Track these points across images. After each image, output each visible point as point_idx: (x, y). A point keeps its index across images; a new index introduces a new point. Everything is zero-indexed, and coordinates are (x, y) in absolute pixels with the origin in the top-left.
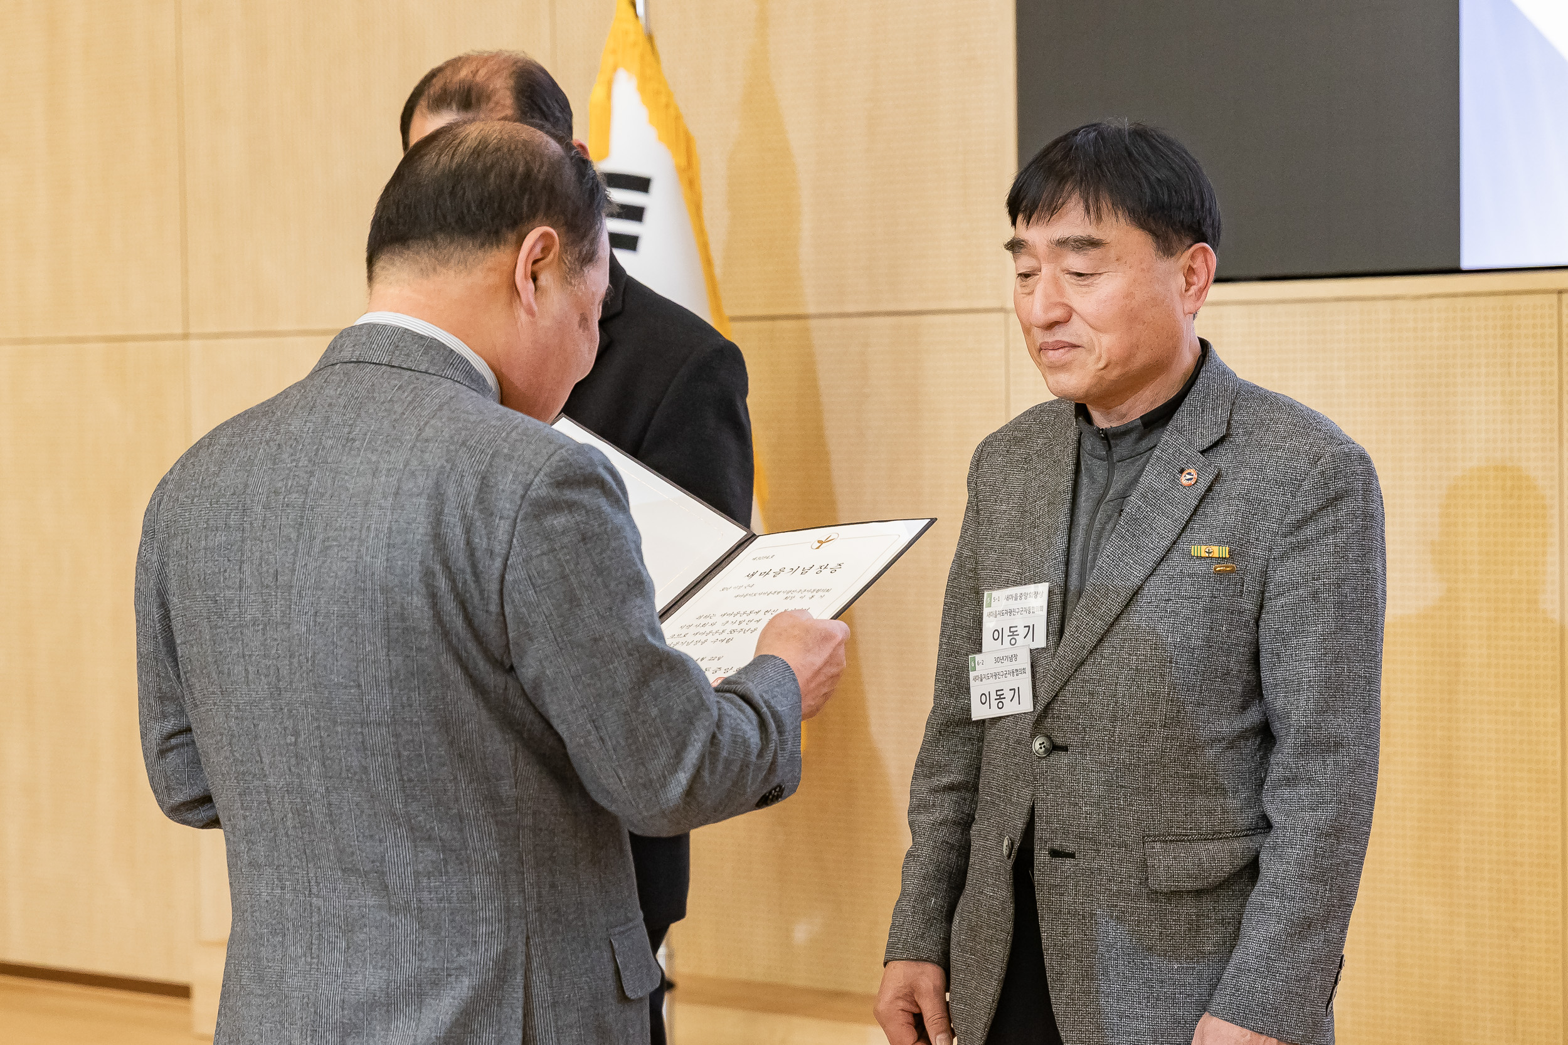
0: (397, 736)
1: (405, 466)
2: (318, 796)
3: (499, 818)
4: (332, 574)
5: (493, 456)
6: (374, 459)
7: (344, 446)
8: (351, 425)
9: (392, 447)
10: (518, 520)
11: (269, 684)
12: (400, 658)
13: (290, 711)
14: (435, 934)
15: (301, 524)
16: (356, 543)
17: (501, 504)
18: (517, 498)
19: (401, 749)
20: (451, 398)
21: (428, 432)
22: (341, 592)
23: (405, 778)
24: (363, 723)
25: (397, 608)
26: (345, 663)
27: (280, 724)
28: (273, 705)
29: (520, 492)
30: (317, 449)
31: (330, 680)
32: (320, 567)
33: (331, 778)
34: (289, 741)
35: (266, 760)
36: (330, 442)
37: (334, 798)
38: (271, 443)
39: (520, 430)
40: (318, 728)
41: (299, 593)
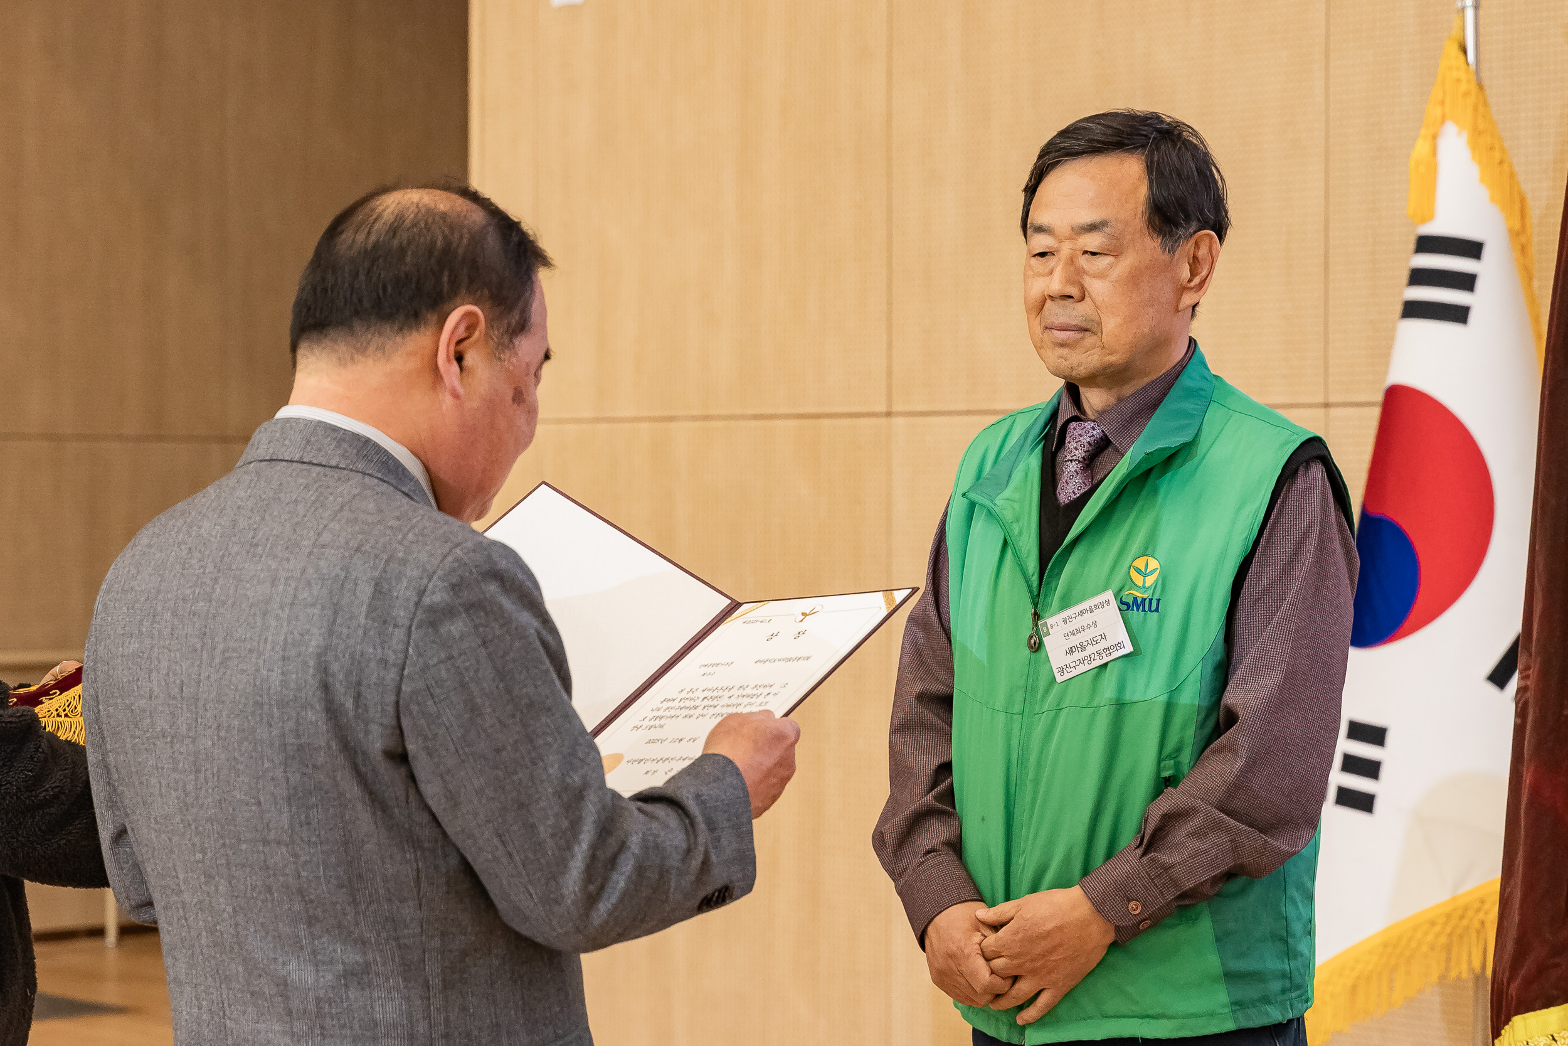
0: (296, 855)
1: (302, 574)
3: (402, 941)
4: (232, 687)
5: (387, 562)
6: (274, 566)
7: (248, 552)
8: (255, 529)
9: (291, 553)
10: (413, 628)
12: (298, 776)
13: (197, 828)
15: (204, 635)
16: (255, 655)
17: (395, 612)
18: (412, 604)
19: (300, 869)
20: (354, 496)
21: (326, 537)
22: (241, 706)
23: (307, 898)
24: (265, 842)
25: (291, 725)
26: (246, 780)
28: (182, 821)
29: (415, 599)
30: (223, 556)
31: (234, 797)
32: (221, 679)
33: (237, 897)
35: (181, 876)
36: (236, 548)
37: (240, 918)
38: (183, 547)
39: (417, 531)
40: (224, 845)
41: (205, 705)
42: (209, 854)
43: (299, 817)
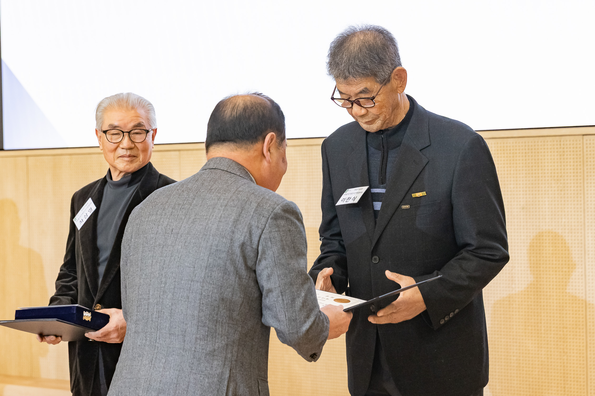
0: (203, 287)
1: (231, 198)
2: (168, 306)
3: (230, 325)
4: (195, 230)
5: (263, 198)
6: (219, 195)
7: (208, 191)
9: (227, 192)
10: (269, 219)
11: (160, 266)
12: (212, 260)
13: (165, 275)
14: (198, 361)
15: (186, 214)
16: (207, 220)
17: (264, 213)
19: (203, 292)
21: (241, 189)
22: (197, 236)
23: (201, 302)
24: (192, 281)
25: (216, 242)
26: (192, 259)
27: (160, 280)
29: (271, 210)
30: (197, 193)
31: (184, 265)
32: (191, 227)
33: (174, 300)
34: (162, 286)
37: (174, 307)
40: (175, 281)
41: (180, 236)
42: (168, 284)
43: (208, 274)
